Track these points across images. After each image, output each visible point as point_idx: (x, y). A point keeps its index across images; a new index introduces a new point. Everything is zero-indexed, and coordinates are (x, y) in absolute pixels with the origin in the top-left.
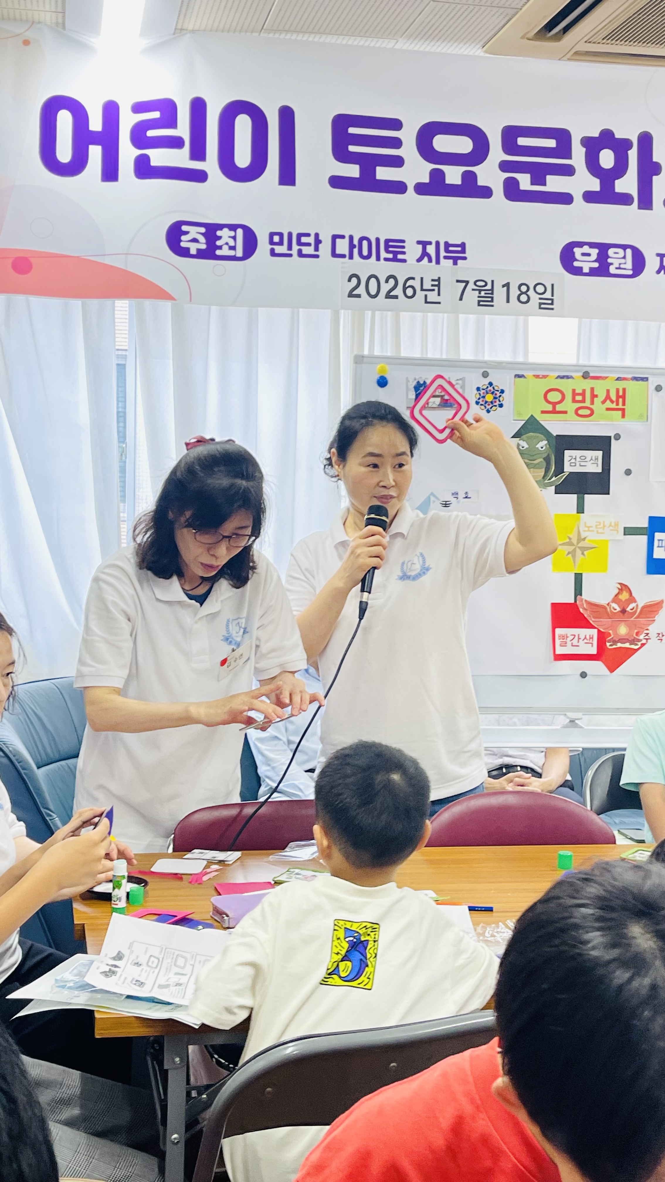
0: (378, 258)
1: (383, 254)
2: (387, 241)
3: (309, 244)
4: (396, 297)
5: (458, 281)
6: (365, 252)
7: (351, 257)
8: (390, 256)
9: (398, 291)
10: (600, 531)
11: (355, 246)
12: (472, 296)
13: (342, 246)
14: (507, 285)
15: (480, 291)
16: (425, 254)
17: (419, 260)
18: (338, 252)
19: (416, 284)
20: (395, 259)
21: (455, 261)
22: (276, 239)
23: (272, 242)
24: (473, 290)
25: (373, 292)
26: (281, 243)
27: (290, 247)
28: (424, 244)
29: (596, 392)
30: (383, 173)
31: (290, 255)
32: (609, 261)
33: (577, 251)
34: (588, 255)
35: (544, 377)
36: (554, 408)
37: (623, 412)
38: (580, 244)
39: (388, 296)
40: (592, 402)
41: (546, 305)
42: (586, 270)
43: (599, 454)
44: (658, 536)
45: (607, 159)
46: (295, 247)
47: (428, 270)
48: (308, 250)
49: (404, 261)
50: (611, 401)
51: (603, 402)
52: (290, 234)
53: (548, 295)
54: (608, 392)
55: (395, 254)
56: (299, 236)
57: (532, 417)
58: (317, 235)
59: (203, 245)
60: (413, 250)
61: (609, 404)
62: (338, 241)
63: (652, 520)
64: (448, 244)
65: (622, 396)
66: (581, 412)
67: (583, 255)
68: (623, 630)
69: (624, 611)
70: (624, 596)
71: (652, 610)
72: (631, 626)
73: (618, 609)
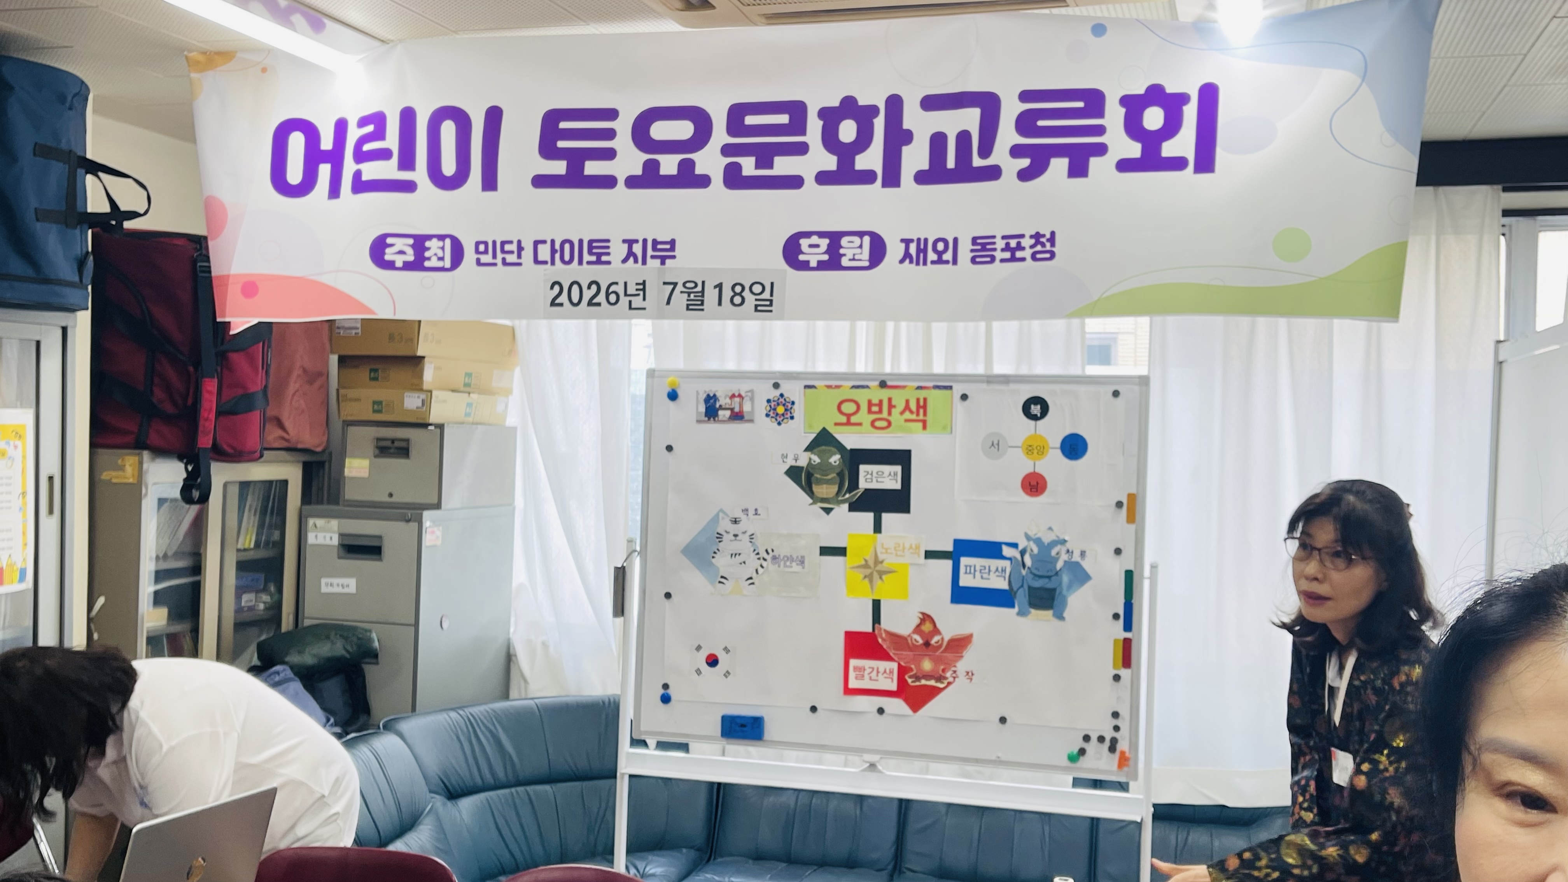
0: (580, 262)
1: (587, 257)
2: (591, 242)
3: (511, 252)
4: (599, 304)
5: (665, 283)
6: (567, 257)
7: (553, 263)
8: (594, 258)
9: (601, 298)
10: (899, 553)
11: (556, 251)
12: (680, 299)
13: (544, 252)
14: (720, 286)
16: (630, 254)
17: (625, 261)
18: (540, 258)
19: (620, 289)
20: (599, 262)
21: (663, 260)
22: (482, 248)
23: (477, 252)
24: (681, 292)
25: (575, 301)
26: (486, 252)
27: (494, 256)
28: (630, 243)
29: (894, 403)
30: (592, 168)
31: (495, 264)
32: (842, 251)
33: (804, 243)
34: (817, 246)
35: (837, 387)
36: (848, 420)
37: (924, 423)
38: (808, 235)
39: (590, 303)
40: (890, 414)
41: (764, 307)
42: (813, 264)
43: (898, 469)
44: (964, 561)
45: (848, 131)
46: (500, 256)
47: (633, 272)
48: (512, 258)
49: (609, 263)
50: (911, 412)
51: (902, 413)
52: (494, 243)
53: (766, 295)
54: (907, 402)
55: (599, 255)
56: (503, 243)
57: (824, 429)
58: (519, 242)
59: (410, 257)
60: (618, 251)
61: (907, 415)
62: (540, 246)
63: (957, 542)
64: (655, 242)
65: (922, 406)
66: (878, 424)
67: (811, 246)
68: (927, 665)
69: (927, 644)
70: (927, 627)
71: (960, 644)
72: (936, 661)
73: (921, 641)
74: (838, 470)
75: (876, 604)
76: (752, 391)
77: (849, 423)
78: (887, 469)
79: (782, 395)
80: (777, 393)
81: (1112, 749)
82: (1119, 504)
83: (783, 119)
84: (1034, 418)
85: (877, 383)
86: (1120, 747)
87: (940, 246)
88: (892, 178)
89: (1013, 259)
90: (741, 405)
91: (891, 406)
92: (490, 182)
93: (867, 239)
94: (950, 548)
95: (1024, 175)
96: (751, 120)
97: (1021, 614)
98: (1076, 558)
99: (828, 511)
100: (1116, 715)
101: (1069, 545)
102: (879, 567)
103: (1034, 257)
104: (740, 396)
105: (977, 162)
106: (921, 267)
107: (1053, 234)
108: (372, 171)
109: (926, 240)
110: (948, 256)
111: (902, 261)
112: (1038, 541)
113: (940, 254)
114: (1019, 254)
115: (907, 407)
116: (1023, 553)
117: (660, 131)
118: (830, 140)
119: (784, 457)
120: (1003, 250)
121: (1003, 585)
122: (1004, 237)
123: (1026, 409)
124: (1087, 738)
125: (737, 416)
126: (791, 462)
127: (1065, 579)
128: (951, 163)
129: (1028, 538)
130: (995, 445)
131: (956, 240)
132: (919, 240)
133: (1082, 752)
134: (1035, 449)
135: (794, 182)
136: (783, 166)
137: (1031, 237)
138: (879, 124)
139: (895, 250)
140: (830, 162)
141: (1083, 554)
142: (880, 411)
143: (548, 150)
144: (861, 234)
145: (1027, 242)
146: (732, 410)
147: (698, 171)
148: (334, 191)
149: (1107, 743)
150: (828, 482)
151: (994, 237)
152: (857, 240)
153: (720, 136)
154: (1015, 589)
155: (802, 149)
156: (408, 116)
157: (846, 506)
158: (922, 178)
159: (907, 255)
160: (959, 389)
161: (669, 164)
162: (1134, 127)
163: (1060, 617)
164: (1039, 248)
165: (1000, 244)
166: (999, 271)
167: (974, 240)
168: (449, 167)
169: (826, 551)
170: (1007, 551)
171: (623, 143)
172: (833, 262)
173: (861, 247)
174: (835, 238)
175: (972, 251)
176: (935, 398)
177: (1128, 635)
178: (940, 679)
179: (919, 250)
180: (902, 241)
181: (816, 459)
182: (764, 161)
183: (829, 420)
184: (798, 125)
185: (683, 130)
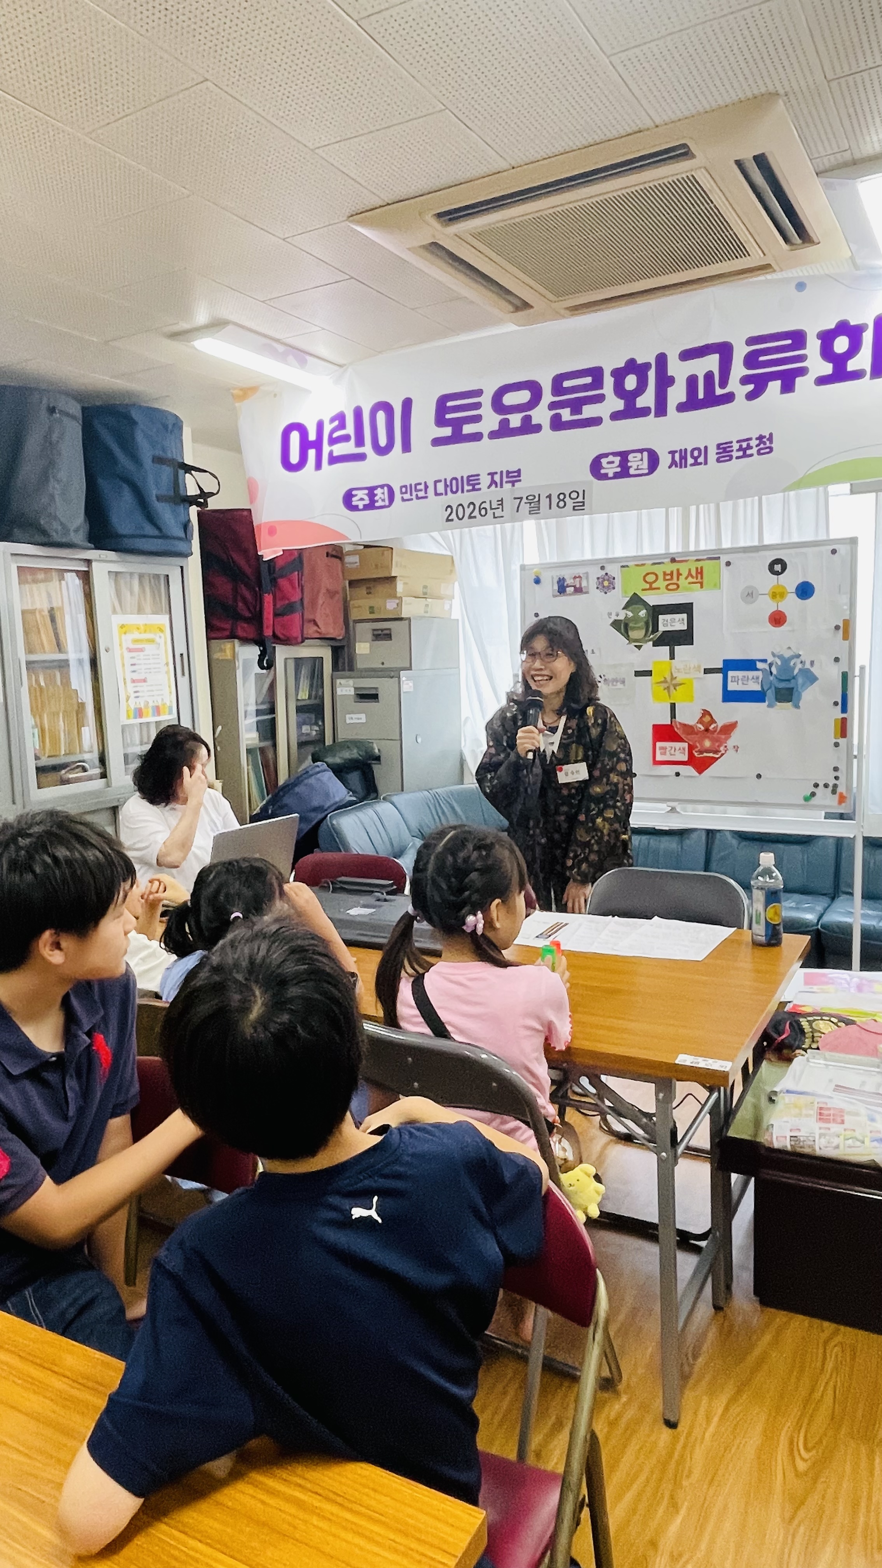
0: (463, 491)
1: (466, 488)
2: (469, 477)
3: (421, 490)
4: (475, 517)
5: (515, 498)
6: (454, 489)
7: (446, 494)
8: (470, 488)
9: (476, 513)
10: (687, 671)
11: (448, 486)
12: (525, 508)
13: (441, 487)
14: (549, 497)
15: (530, 503)
16: (493, 482)
17: (489, 487)
18: (438, 492)
19: (487, 505)
20: (474, 489)
21: (513, 483)
22: (404, 490)
23: (402, 493)
24: (526, 503)
25: (461, 516)
26: (406, 493)
27: (411, 495)
28: (492, 474)
29: (681, 572)
30: (468, 429)
31: (412, 499)
32: (629, 464)
33: (604, 461)
34: (613, 462)
35: (643, 565)
36: (651, 586)
37: (702, 584)
38: (606, 455)
39: (470, 517)
40: (678, 579)
41: (579, 507)
42: (611, 475)
43: (685, 616)
44: (731, 674)
45: (631, 382)
46: (414, 494)
47: (495, 493)
48: (421, 494)
49: (480, 489)
50: (692, 577)
51: (686, 578)
52: (411, 485)
53: (580, 499)
54: (690, 570)
55: (474, 485)
56: (416, 485)
57: (635, 594)
58: (425, 483)
59: (367, 502)
60: (485, 480)
61: (690, 579)
62: (438, 484)
63: (726, 662)
64: (508, 472)
65: (700, 572)
66: (670, 587)
67: (609, 463)
68: (707, 744)
69: (707, 730)
70: (707, 719)
71: (729, 728)
72: (713, 740)
73: (703, 728)
74: (645, 620)
75: (673, 707)
76: (587, 573)
77: (651, 589)
78: (677, 617)
79: (606, 574)
80: (603, 573)
81: (834, 792)
82: (837, 628)
83: (588, 380)
84: (777, 573)
85: (669, 560)
86: (839, 790)
87: (696, 453)
88: (661, 409)
89: (745, 456)
90: (580, 584)
91: (679, 574)
92: (407, 447)
93: (645, 454)
94: (720, 666)
95: (751, 396)
96: (567, 384)
97: (770, 706)
98: (808, 666)
99: (639, 647)
100: (836, 769)
101: (802, 658)
102: (674, 682)
103: (759, 453)
104: (580, 577)
105: (719, 391)
106: (683, 469)
107: (771, 435)
108: (340, 449)
109: (686, 450)
110: (701, 460)
111: (670, 467)
112: (781, 657)
113: (696, 459)
114: (749, 452)
115: (690, 574)
116: (771, 665)
117: (510, 399)
118: (619, 390)
119: (610, 614)
120: (738, 450)
121: (757, 687)
122: (738, 442)
123: (771, 568)
124: (816, 785)
125: (578, 590)
126: (614, 617)
127: (800, 681)
128: (701, 395)
129: (774, 655)
130: (750, 595)
131: (706, 448)
132: (681, 450)
133: (813, 794)
134: (777, 594)
135: (596, 421)
136: (589, 411)
137: (757, 439)
138: (652, 374)
139: (665, 460)
140: (619, 405)
141: (812, 663)
142: (672, 578)
143: (440, 421)
144: (641, 451)
145: (754, 443)
146: (574, 586)
147: (534, 422)
148: (318, 466)
149: (830, 788)
150: (639, 628)
151: (731, 442)
152: (639, 455)
153: (548, 397)
154: (765, 689)
155: (600, 399)
156: (358, 413)
157: (651, 643)
158: (682, 408)
159: (673, 463)
160: (724, 559)
161: (515, 420)
162: (827, 352)
163: (797, 706)
164: (762, 446)
165: (736, 446)
166: (735, 465)
167: (719, 446)
168: (383, 441)
169: (638, 674)
170: (760, 665)
171: (487, 411)
172: (624, 472)
173: (642, 460)
174: (624, 456)
175: (717, 453)
176: (707, 566)
177: (844, 715)
178: (716, 752)
179: (681, 458)
180: (670, 453)
181: (630, 614)
182: (576, 410)
183: (637, 587)
184: (598, 382)
185: (523, 396)
